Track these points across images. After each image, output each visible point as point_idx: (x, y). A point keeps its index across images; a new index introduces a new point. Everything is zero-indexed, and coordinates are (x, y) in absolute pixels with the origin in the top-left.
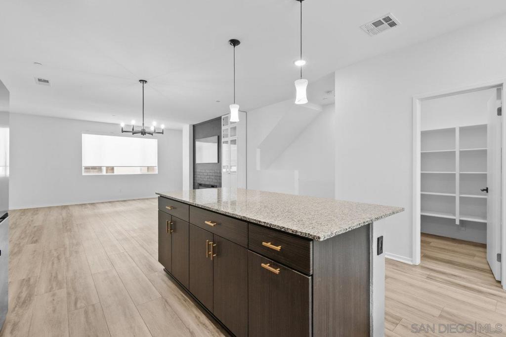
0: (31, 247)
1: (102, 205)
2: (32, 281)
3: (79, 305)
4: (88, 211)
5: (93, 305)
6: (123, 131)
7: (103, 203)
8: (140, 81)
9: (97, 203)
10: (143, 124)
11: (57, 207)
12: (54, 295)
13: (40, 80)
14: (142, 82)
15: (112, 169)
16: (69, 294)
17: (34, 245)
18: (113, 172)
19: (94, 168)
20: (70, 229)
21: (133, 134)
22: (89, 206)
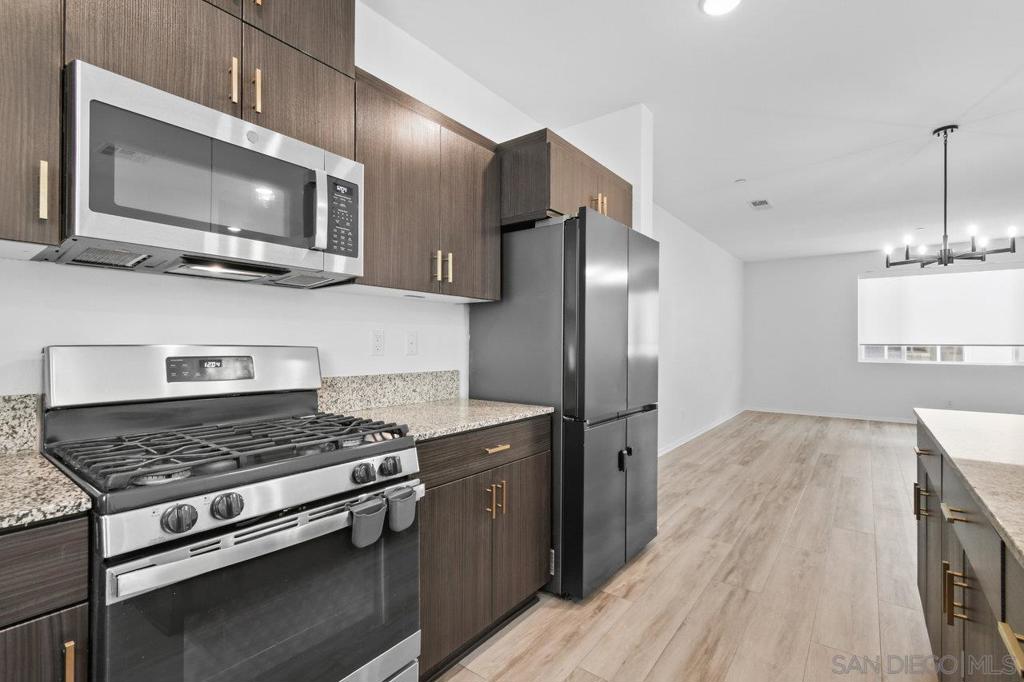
0: (735, 468)
1: (895, 429)
2: (705, 514)
3: (731, 578)
4: (857, 435)
5: (748, 592)
6: (889, 265)
7: (901, 424)
8: (937, 131)
9: (889, 423)
10: (945, 237)
11: (812, 417)
12: (714, 546)
13: (755, 204)
14: (942, 133)
15: (960, 352)
16: (731, 555)
17: (741, 467)
18: (962, 360)
19: (920, 349)
20: (804, 460)
21: (923, 266)
22: (868, 426)
